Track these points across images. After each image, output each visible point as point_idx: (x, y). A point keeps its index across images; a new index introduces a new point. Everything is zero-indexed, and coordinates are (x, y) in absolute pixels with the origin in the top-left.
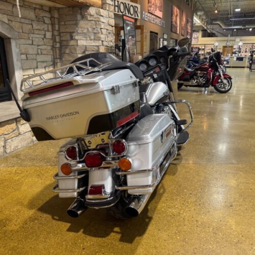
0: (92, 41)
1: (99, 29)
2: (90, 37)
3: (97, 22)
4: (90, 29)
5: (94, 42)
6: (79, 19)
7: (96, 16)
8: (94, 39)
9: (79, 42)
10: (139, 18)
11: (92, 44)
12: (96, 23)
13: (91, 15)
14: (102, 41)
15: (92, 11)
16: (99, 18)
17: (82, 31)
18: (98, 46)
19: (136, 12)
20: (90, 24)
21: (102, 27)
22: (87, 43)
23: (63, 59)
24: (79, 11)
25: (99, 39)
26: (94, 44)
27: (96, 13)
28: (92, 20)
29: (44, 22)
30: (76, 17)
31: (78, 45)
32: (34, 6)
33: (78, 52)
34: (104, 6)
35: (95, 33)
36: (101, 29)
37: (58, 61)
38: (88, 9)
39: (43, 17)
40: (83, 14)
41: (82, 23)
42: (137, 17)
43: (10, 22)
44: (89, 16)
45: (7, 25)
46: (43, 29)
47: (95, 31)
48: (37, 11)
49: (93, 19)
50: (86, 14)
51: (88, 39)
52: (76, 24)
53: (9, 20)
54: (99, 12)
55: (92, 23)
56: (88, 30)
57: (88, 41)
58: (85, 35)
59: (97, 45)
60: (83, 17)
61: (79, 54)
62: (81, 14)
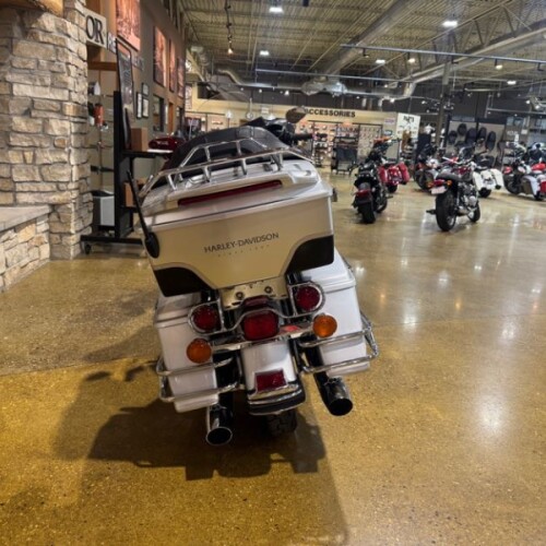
0: (48, 90)
1: (64, 65)
2: (42, 80)
3: (60, 49)
4: (43, 63)
5: (51, 91)
6: (16, 35)
7: (56, 34)
8: (52, 85)
9: (15, 87)
10: (105, 46)
11: (47, 97)
12: (57, 50)
13: (46, 32)
14: (70, 91)
15: (48, 21)
16: (64, 40)
17: (24, 63)
18: (61, 102)
19: (99, 32)
20: (44, 51)
21: (70, 59)
22: (34, 91)
24: (18, 18)
25: (64, 86)
26: (52, 97)
27: (58, 29)
28: (48, 43)
30: (10, 29)
31: (12, 95)
33: (11, 112)
34: (70, 14)
35: (53, 72)
36: (68, 64)
38: (39, 16)
40: (27, 26)
41: (24, 46)
42: (100, 44)
44: (40, 33)
47: (55, 69)
49: (50, 40)
50: (34, 26)
51: (38, 83)
52: (10, 47)
54: (64, 26)
55: (47, 49)
56: (38, 63)
57: (37, 88)
58: (31, 74)
59: (59, 98)
60: (27, 33)
61: (16, 114)
62: (22, 25)
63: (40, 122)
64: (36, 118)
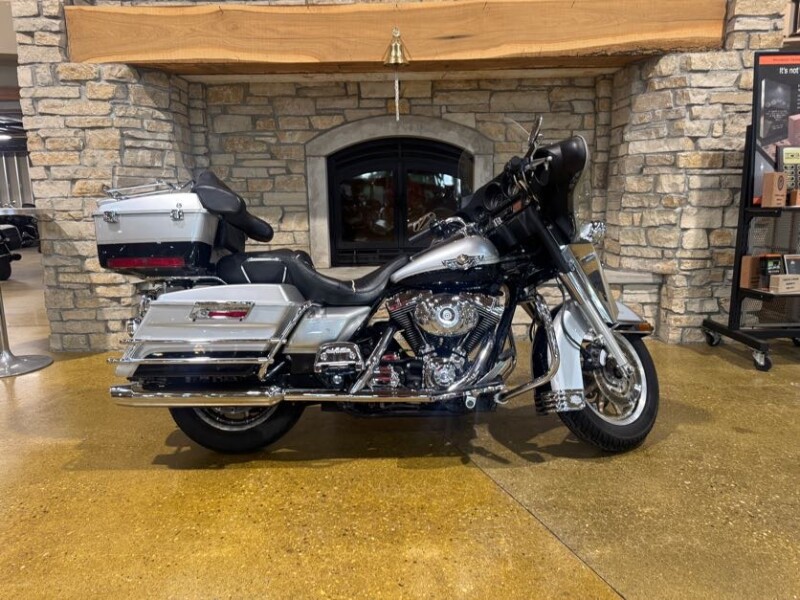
0: (662, 142)
1: (682, 109)
2: (657, 132)
3: (680, 91)
4: (659, 113)
5: (666, 142)
6: (635, 91)
7: (677, 75)
8: (669, 136)
9: (631, 146)
11: (661, 150)
12: (676, 94)
13: (663, 77)
14: (695, 139)
15: (668, 65)
16: (684, 79)
17: (641, 119)
18: (674, 153)
20: (660, 99)
22: (648, 146)
23: (609, 190)
24: (638, 72)
25: (680, 133)
26: (667, 149)
27: (681, 68)
28: (666, 89)
29: (573, 112)
30: (630, 87)
31: (628, 155)
32: (548, 84)
33: (627, 172)
34: (728, 41)
35: (672, 120)
36: (690, 106)
37: (597, 193)
38: (657, 62)
39: (570, 102)
40: (644, 78)
41: (642, 102)
43: (480, 125)
44: (656, 81)
45: (471, 132)
46: (567, 128)
47: (672, 115)
48: (555, 91)
49: (668, 85)
50: (651, 75)
51: (654, 136)
52: (630, 106)
53: (477, 121)
54: (689, 63)
55: (664, 96)
56: (654, 114)
57: (651, 143)
58: (646, 127)
59: (673, 149)
60: (646, 85)
61: (631, 174)
62: (641, 78)
63: (651, 179)
64: (648, 175)
